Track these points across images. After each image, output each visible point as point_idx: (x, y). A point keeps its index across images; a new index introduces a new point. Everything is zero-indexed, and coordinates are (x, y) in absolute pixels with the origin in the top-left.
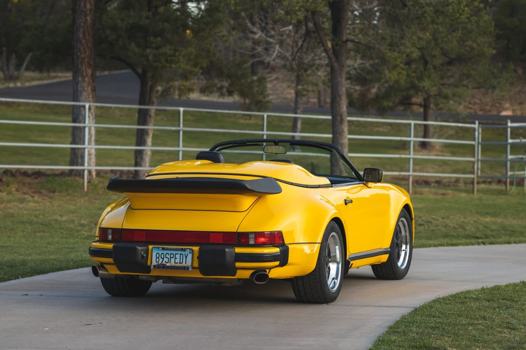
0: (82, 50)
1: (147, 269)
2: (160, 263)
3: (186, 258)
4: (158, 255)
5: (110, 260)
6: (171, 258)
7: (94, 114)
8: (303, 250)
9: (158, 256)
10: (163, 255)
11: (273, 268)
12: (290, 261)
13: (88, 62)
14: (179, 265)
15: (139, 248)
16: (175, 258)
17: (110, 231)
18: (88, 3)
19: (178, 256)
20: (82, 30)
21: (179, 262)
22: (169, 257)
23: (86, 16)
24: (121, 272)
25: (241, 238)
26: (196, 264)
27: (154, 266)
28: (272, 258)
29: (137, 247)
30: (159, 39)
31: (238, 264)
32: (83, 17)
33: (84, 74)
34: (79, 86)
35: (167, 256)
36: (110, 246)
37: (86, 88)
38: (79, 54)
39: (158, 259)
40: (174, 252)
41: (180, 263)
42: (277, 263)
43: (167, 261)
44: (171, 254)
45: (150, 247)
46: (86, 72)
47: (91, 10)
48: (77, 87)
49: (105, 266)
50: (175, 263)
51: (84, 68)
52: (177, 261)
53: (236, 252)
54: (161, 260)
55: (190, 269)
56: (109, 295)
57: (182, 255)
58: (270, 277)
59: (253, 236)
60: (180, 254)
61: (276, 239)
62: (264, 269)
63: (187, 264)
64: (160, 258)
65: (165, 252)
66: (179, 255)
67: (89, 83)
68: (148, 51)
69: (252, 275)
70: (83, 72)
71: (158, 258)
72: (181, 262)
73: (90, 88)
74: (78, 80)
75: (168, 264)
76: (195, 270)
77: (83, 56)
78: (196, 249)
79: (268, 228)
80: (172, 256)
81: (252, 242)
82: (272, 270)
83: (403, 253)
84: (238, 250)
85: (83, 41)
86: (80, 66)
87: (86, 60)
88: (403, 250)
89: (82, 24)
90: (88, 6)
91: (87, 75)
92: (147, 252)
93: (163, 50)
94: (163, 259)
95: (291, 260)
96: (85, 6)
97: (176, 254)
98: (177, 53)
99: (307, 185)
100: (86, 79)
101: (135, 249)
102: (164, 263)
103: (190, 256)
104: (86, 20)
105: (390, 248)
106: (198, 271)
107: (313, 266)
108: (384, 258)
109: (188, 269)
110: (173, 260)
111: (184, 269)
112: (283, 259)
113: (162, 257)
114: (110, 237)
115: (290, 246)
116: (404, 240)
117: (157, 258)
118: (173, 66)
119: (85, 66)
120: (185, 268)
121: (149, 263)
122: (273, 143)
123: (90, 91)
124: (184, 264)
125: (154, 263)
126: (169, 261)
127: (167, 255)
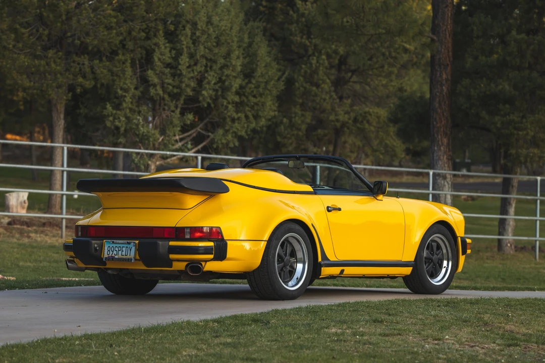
0: (438, 119)
7: (450, 183)
13: (443, 131)
18: (444, 73)
20: (437, 99)
23: (442, 85)
30: (507, 106)
32: (439, 86)
33: (440, 143)
34: (435, 155)
37: (442, 158)
38: (435, 123)
46: (442, 141)
47: (447, 80)
48: (433, 156)
51: (440, 137)
67: (445, 153)
68: (497, 118)
70: (438, 141)
73: (445, 157)
74: (434, 149)
77: (438, 125)
85: (439, 110)
86: (436, 135)
87: (442, 129)
89: (438, 94)
90: (444, 76)
91: (442, 144)
93: (512, 117)
96: (441, 76)
98: (524, 120)
100: (442, 148)
104: (442, 90)
118: (520, 133)
119: (441, 135)
123: (445, 160)
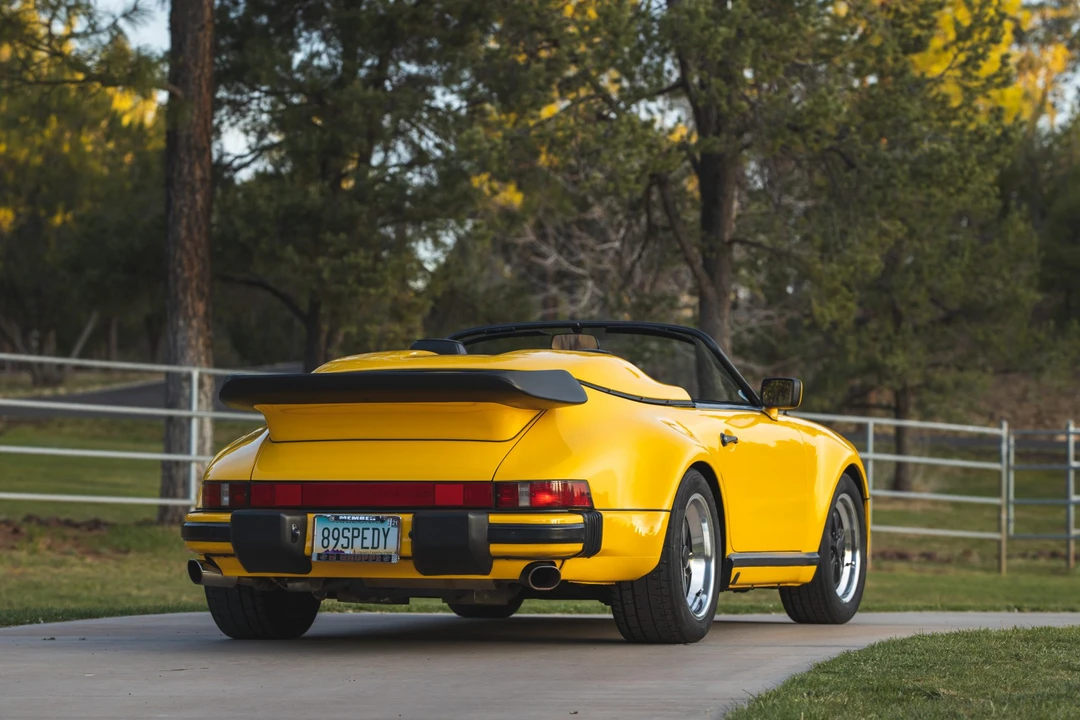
0: (185, 262)
1: (305, 563)
2: (330, 548)
3: (386, 536)
4: (326, 532)
5: (227, 547)
6: (353, 537)
7: (210, 395)
8: (632, 527)
9: (326, 535)
10: (336, 531)
11: (569, 558)
12: (605, 545)
13: (197, 287)
14: (370, 551)
15: (288, 518)
16: (363, 538)
17: (226, 488)
18: (197, 166)
19: (368, 534)
20: (184, 222)
21: (370, 546)
22: (349, 535)
23: (193, 192)
24: (249, 572)
25: (501, 495)
26: (407, 551)
27: (319, 555)
28: (568, 535)
29: (282, 515)
30: (343, 236)
31: (495, 548)
32: (187, 194)
33: (190, 312)
34: (180, 337)
35: (346, 533)
36: (226, 517)
37: (194, 342)
38: (179, 270)
39: (326, 541)
40: (360, 526)
41: (373, 548)
42: (578, 547)
43: (345, 545)
44: (353, 529)
45: (310, 516)
46: (193, 308)
47: (203, 180)
48: (175, 341)
49: (216, 560)
50: (363, 548)
51: (189, 299)
52: (368, 543)
53: (491, 521)
54: (333, 542)
55: (394, 561)
56: (225, 637)
57: (376, 532)
58: (562, 578)
59: (526, 489)
60: (374, 529)
61: (575, 498)
62: (550, 559)
63: (387, 550)
64: (331, 538)
65: (341, 526)
66: (371, 531)
67: (200, 332)
68: (321, 261)
69: (526, 571)
70: (187, 308)
71: (327, 538)
72: (376, 545)
73: (201, 341)
74: (177, 324)
75: (347, 551)
76: (404, 562)
77: (186, 275)
78: (407, 518)
79: (558, 473)
80: (356, 534)
81: (524, 502)
82: (568, 562)
83: (846, 571)
84: (495, 519)
85: (188, 244)
86: (181, 296)
87: (194, 284)
88: (847, 565)
89: (186, 210)
90: (198, 173)
91: (195, 315)
92: (303, 526)
93: (351, 258)
94: (338, 539)
95: (607, 542)
96: (191, 173)
97: (364, 529)
98: (380, 266)
99: (642, 398)
100: (194, 323)
101: (279, 521)
102: (339, 548)
103: (394, 532)
104: (194, 201)
105: (819, 552)
106: (410, 564)
107: (653, 559)
108: (807, 574)
109: (390, 560)
110: (357, 542)
111: (382, 560)
112: (591, 539)
113: (336, 536)
114: (226, 500)
115: (606, 516)
116: (849, 541)
117: (324, 538)
118: (372, 291)
119: (192, 296)
120: (384, 559)
121: (307, 551)
122: (570, 330)
123: (201, 347)
124: (381, 550)
125: (318, 549)
126: (350, 544)
127: (346, 531)
